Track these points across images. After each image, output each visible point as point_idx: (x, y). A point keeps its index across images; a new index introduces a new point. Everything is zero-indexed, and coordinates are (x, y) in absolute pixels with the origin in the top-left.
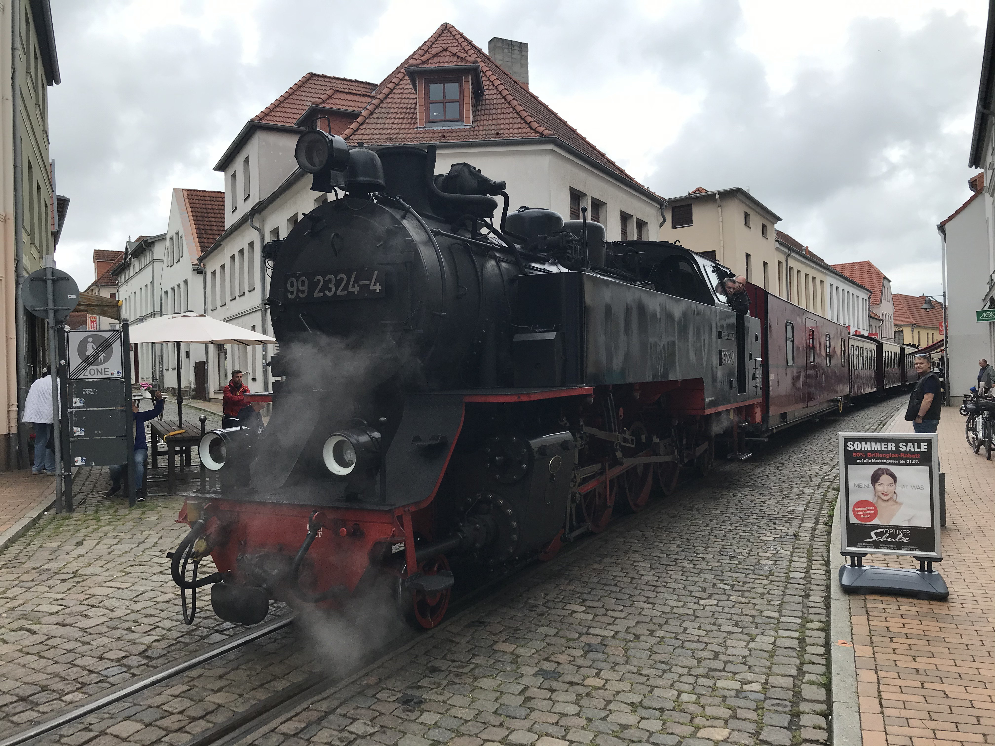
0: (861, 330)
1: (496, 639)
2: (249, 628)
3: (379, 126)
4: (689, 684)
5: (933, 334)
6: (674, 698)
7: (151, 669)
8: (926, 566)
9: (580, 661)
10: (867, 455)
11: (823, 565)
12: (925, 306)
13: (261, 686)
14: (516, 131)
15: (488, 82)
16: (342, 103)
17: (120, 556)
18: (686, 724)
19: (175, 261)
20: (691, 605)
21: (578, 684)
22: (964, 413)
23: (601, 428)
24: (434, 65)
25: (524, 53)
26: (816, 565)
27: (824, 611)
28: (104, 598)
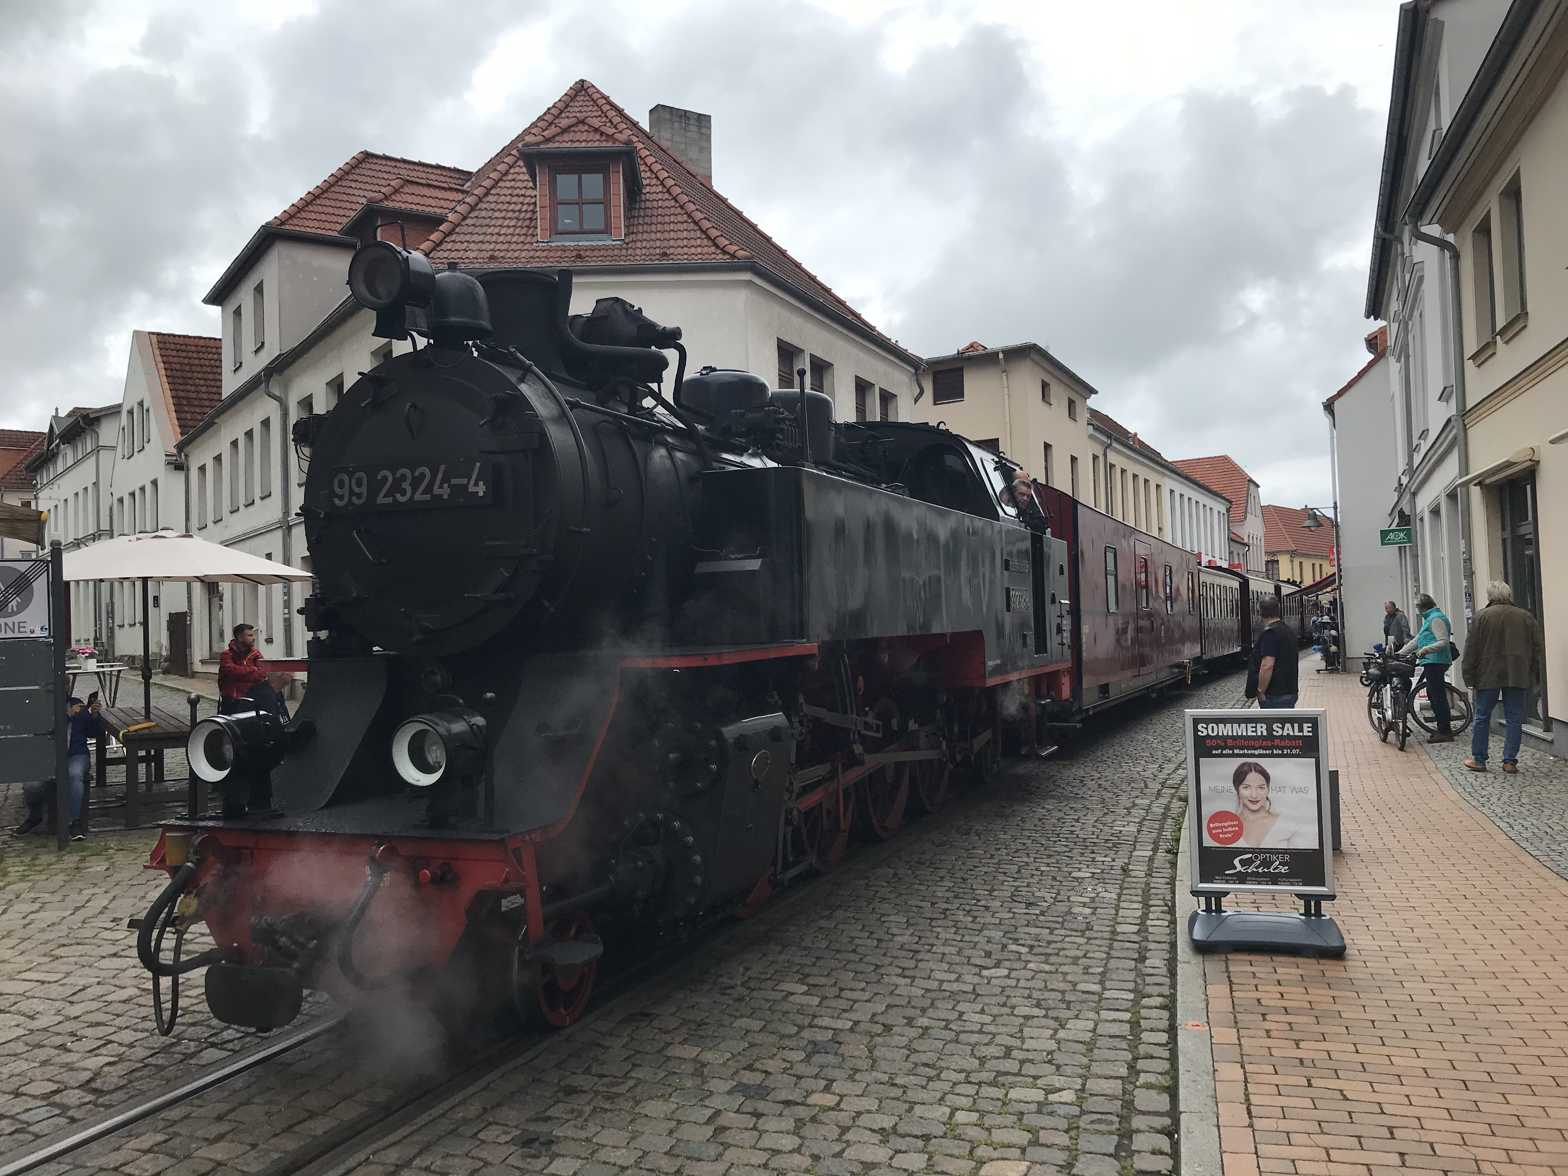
0: (1217, 559)
1: (669, 1040)
2: (267, 1038)
3: (475, 238)
4: (967, 1096)
5: (1321, 565)
6: (945, 1119)
7: (102, 1109)
8: (1313, 908)
9: (800, 1069)
10: (1226, 743)
11: (1166, 913)
12: (1308, 523)
13: (288, 1129)
14: (693, 250)
15: (649, 174)
16: (417, 200)
17: (42, 930)
18: (963, 1157)
19: (136, 450)
20: (968, 978)
21: (798, 1104)
22: (1366, 683)
23: (832, 708)
24: (564, 145)
25: (704, 130)
26: (1155, 912)
27: (1168, 980)
28: (19, 998)
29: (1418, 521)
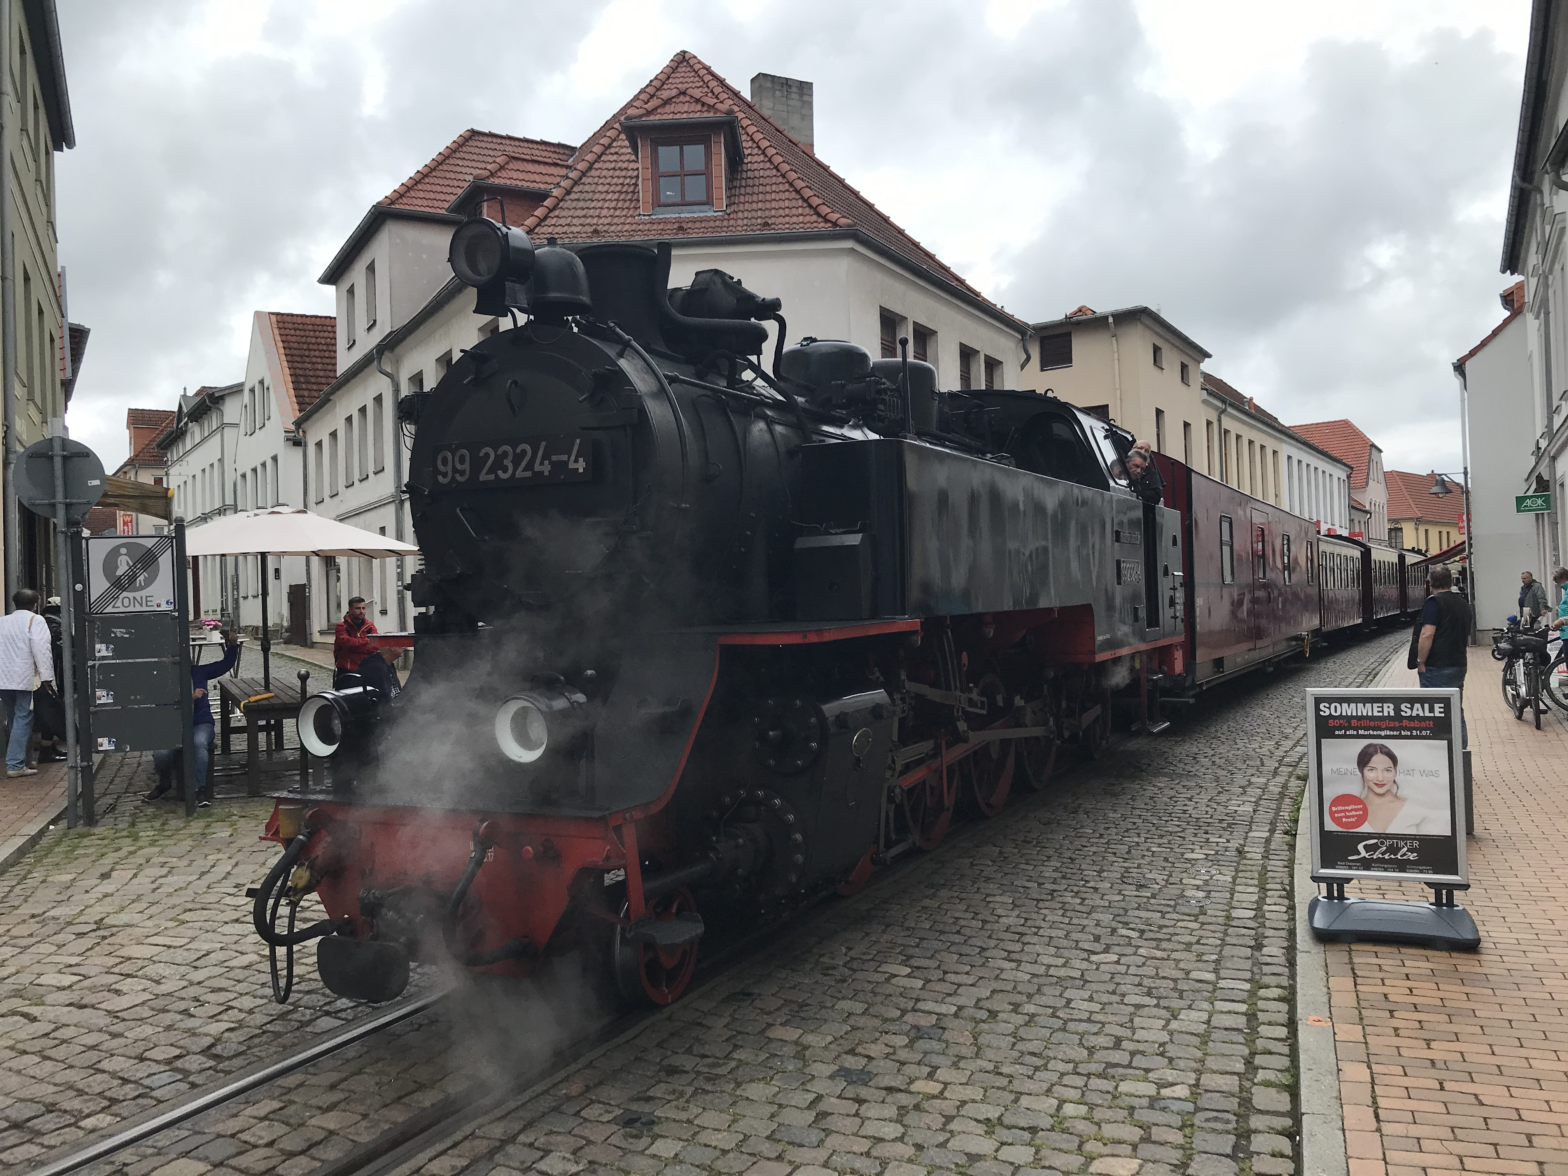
0: (1337, 527)
1: (770, 1021)
2: (378, 1008)
3: (579, 213)
4: (1075, 1088)
5: (1448, 533)
6: (1053, 1112)
7: (222, 1075)
8: (1444, 897)
9: (903, 1055)
10: (1350, 723)
11: (1284, 897)
12: (1435, 489)
13: (398, 1100)
14: (795, 219)
15: (750, 144)
16: (521, 176)
17: (170, 895)
18: (1071, 1152)
19: (257, 427)
20: (1077, 963)
21: (901, 1091)
22: (1497, 657)
23: (934, 685)
24: (665, 117)
25: (806, 98)
26: (1273, 897)
27: (1287, 970)
28: (146, 963)
29: (1558, 486)
